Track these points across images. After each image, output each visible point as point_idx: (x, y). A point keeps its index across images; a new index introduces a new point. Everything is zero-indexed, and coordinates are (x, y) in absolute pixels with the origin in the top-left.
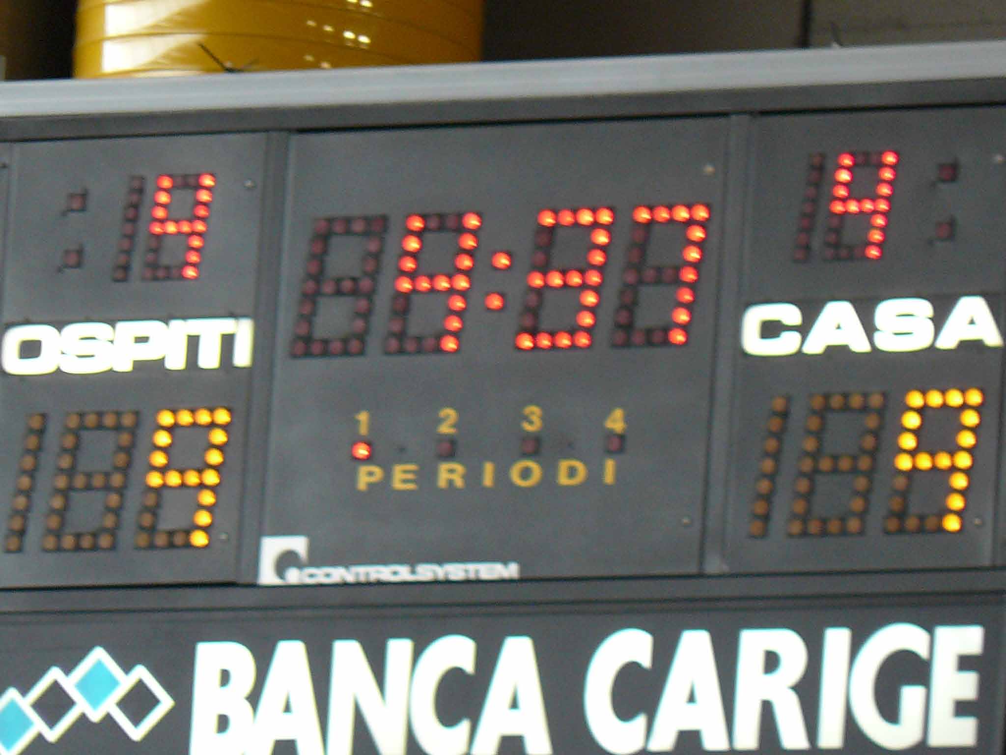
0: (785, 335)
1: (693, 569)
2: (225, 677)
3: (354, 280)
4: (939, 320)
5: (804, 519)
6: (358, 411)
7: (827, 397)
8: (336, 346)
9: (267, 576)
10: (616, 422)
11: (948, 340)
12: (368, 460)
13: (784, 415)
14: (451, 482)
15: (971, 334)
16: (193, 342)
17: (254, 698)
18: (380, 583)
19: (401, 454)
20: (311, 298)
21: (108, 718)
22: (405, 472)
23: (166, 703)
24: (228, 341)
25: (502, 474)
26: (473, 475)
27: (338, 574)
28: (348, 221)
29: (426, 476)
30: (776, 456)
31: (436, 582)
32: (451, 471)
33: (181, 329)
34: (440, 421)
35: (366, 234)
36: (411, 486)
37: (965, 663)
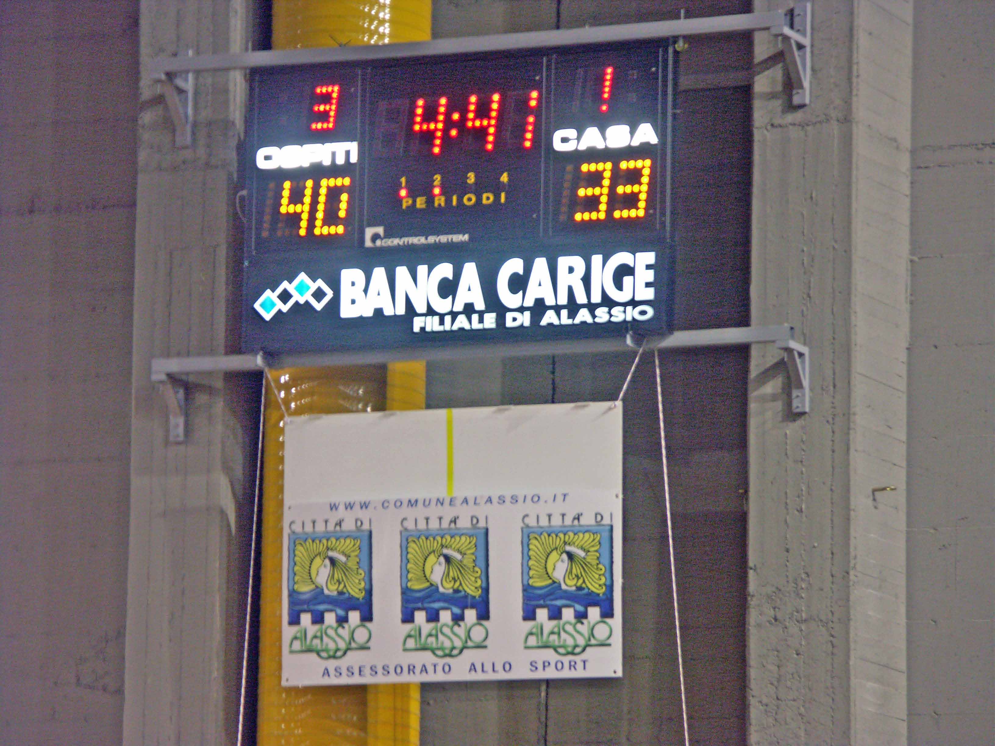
0: (570, 142)
2: (353, 284)
4: (632, 133)
6: (400, 177)
9: (368, 243)
10: (505, 178)
11: (636, 143)
14: (440, 205)
15: (645, 139)
16: (334, 154)
17: (366, 291)
18: (413, 245)
19: (420, 193)
22: (421, 200)
23: (330, 294)
24: (348, 153)
26: (448, 202)
27: (396, 242)
29: (429, 202)
31: (436, 243)
32: (440, 200)
33: (329, 147)
34: (434, 180)
36: (424, 206)
37: (648, 267)
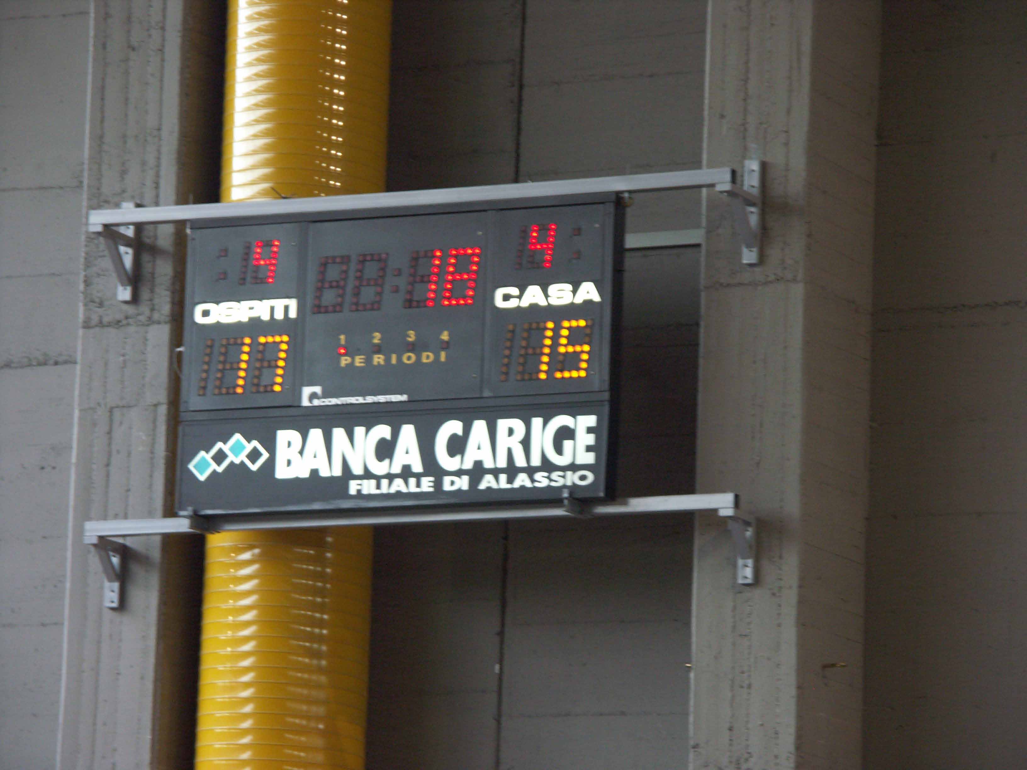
0: (512, 300)
1: (478, 396)
2: (289, 444)
3: (337, 282)
4: (574, 292)
5: (522, 373)
6: (339, 334)
7: (530, 324)
8: (330, 309)
9: (305, 403)
10: (445, 336)
12: (344, 355)
13: (513, 332)
14: (379, 362)
15: (588, 297)
16: (272, 309)
17: (301, 452)
18: (352, 404)
19: (358, 352)
20: (320, 289)
21: (242, 463)
22: (361, 359)
23: (265, 455)
24: (286, 308)
25: (399, 359)
26: (388, 360)
27: (334, 401)
28: (334, 258)
29: (368, 360)
30: (510, 348)
31: (374, 403)
32: (379, 358)
33: (268, 303)
34: (373, 338)
35: (342, 263)
36: (362, 365)
37: (590, 430)
